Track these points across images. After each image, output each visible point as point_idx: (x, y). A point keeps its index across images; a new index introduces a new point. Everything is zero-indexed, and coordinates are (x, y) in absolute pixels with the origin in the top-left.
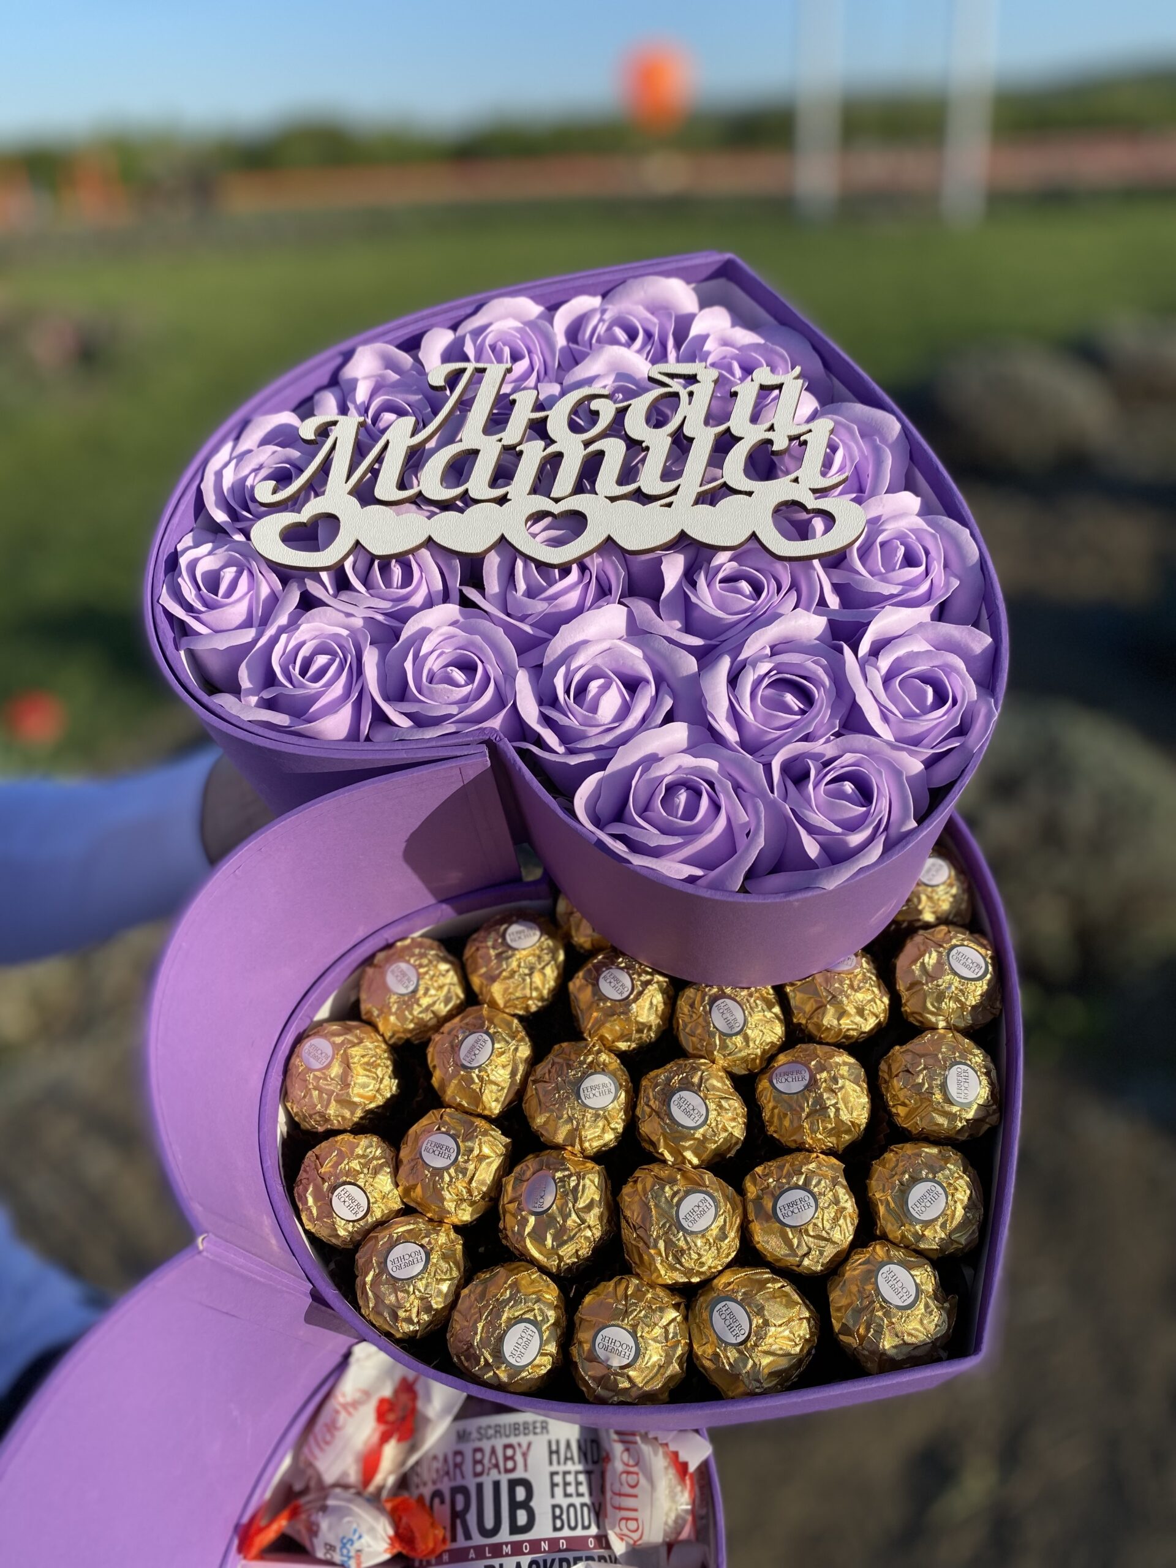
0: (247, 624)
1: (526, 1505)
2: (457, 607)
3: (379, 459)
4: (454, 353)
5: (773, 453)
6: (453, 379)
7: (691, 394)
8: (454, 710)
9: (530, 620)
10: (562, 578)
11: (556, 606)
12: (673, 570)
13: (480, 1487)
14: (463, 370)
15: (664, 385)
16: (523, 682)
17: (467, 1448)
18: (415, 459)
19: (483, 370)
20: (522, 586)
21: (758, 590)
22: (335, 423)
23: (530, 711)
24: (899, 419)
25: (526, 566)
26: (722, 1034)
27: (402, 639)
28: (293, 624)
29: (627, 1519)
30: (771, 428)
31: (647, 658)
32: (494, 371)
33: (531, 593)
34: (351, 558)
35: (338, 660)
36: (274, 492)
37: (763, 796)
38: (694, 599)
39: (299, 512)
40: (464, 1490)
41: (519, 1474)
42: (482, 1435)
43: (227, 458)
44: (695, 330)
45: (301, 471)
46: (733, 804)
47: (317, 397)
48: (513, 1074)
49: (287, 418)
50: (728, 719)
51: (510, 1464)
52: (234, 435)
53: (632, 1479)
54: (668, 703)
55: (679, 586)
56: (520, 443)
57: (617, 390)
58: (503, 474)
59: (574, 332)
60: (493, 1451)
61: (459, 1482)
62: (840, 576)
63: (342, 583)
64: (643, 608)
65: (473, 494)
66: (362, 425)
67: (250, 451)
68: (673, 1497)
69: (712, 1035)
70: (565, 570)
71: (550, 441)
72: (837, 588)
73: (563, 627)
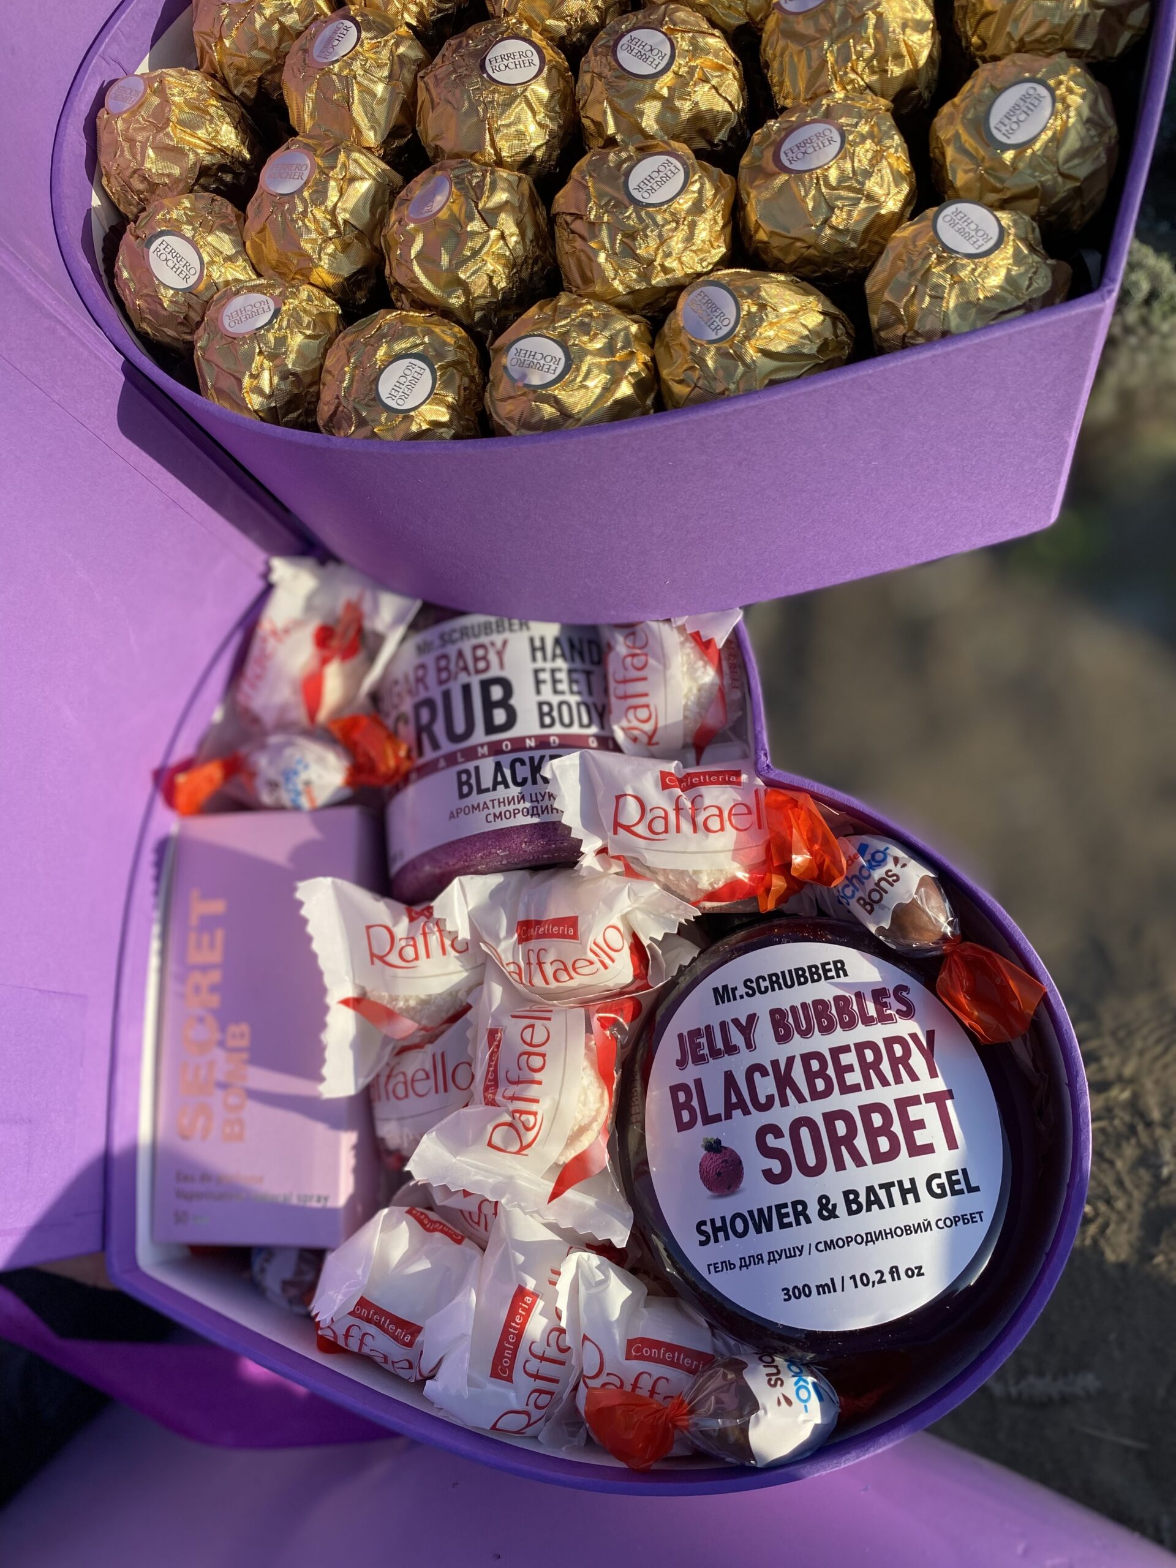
1: (505, 703)
13: (447, 695)
17: (429, 659)
29: (636, 707)
40: (429, 703)
41: (494, 672)
42: (446, 640)
51: (482, 665)
53: (638, 662)
60: (460, 654)
61: (423, 695)
68: (692, 672)
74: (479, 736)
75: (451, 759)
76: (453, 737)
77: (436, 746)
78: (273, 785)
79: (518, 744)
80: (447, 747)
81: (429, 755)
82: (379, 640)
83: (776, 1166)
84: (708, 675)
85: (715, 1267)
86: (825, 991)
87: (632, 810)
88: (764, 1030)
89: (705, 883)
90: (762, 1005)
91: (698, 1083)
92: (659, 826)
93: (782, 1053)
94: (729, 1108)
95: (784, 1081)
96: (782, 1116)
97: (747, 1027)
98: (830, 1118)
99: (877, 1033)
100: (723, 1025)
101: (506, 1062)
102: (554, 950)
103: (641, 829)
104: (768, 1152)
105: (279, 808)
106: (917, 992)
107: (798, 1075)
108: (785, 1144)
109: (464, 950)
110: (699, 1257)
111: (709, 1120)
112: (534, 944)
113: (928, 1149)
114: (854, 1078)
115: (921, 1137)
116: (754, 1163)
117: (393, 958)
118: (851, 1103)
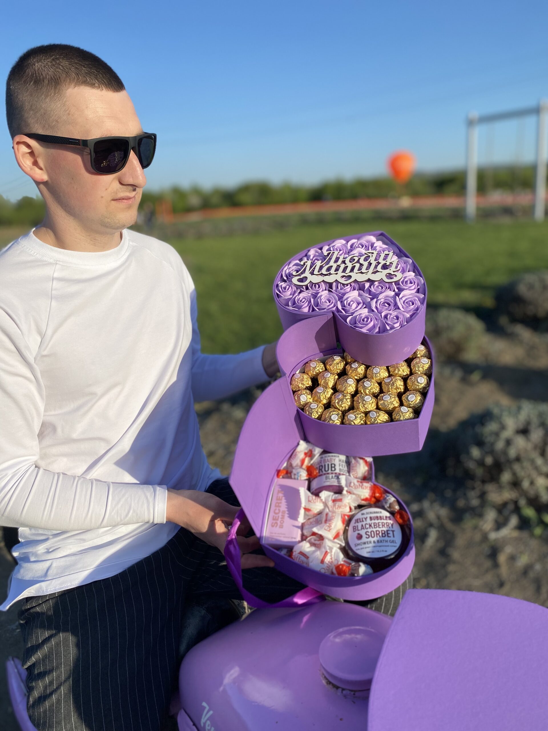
0: (291, 295)
1: (334, 467)
2: (328, 291)
3: (314, 268)
4: (329, 250)
5: (387, 265)
6: (329, 254)
7: (372, 256)
8: (327, 307)
9: (341, 294)
10: (347, 286)
11: (345, 291)
12: (367, 285)
13: (325, 465)
14: (330, 253)
15: (367, 254)
16: (339, 303)
17: (322, 459)
18: (321, 268)
19: (334, 253)
20: (339, 288)
21: (382, 288)
22: (307, 262)
23: (340, 307)
24: (412, 260)
25: (340, 284)
26: (375, 373)
27: (318, 296)
28: (298, 295)
29: (355, 471)
30: (387, 261)
31: (361, 299)
32: (336, 253)
33: (341, 289)
34: (309, 284)
35: (306, 300)
36: (296, 273)
37: (380, 319)
38: (370, 289)
39: (300, 276)
40: (322, 466)
41: (333, 462)
42: (325, 457)
43: (287, 268)
44: (375, 245)
45: (300, 270)
46: (375, 320)
47: (303, 258)
48: (334, 380)
49: (298, 262)
50: (375, 308)
51: (331, 461)
52: (288, 264)
53: (356, 464)
54: (365, 306)
55: (368, 288)
56: (340, 264)
57: (359, 256)
58: (337, 270)
59: (352, 246)
60: (328, 459)
61: (321, 464)
62: (398, 286)
63: (307, 288)
64: (361, 292)
65: (331, 273)
66: (312, 262)
67: (291, 267)
68: (364, 467)
69: (373, 374)
70: (347, 285)
71: (346, 264)
72: (397, 288)
73: (347, 294)
74: (330, 471)
75: (325, 474)
76: (325, 471)
77: (322, 472)
78: (295, 475)
79: (336, 473)
80: (324, 472)
81: (321, 473)
82: (315, 456)
83: (368, 536)
84: (366, 468)
85: (357, 550)
86: (378, 515)
87: (352, 484)
88: (368, 519)
89: (363, 497)
90: (368, 516)
91: (357, 526)
92: (356, 487)
93: (370, 522)
94: (362, 529)
95: (370, 526)
96: (369, 530)
97: (366, 519)
98: (376, 531)
99: (385, 521)
100: (362, 519)
101: (329, 518)
102: (338, 503)
103: (354, 487)
104: (366, 534)
105: (295, 479)
106: (392, 517)
107: (373, 525)
108: (369, 534)
109: (323, 503)
110: (354, 548)
111: (358, 530)
112: (335, 503)
113: (390, 537)
114: (381, 526)
115: (389, 535)
116: (364, 536)
117: (312, 501)
118: (380, 530)
